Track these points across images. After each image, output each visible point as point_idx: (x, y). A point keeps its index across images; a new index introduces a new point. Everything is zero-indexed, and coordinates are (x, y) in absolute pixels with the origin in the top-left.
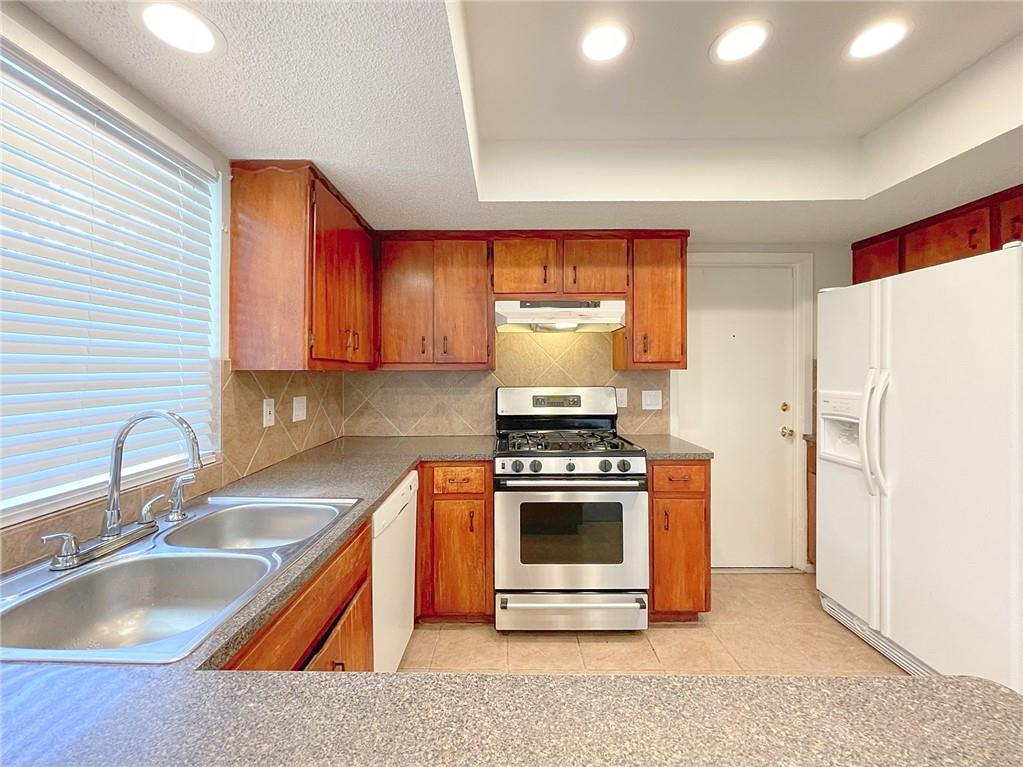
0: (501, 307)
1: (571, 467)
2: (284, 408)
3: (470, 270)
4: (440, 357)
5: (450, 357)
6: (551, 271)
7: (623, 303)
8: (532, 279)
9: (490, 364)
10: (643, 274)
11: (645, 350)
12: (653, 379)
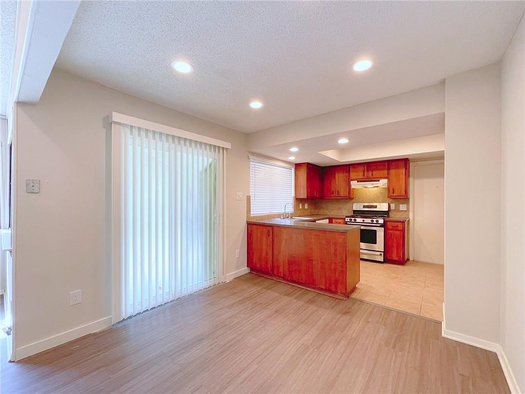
0: (352, 182)
1: (364, 221)
2: (303, 205)
3: (345, 174)
4: (337, 195)
5: (339, 195)
6: (366, 173)
7: (387, 180)
8: (360, 175)
9: (350, 197)
10: (393, 172)
11: (393, 193)
12: (403, 201)
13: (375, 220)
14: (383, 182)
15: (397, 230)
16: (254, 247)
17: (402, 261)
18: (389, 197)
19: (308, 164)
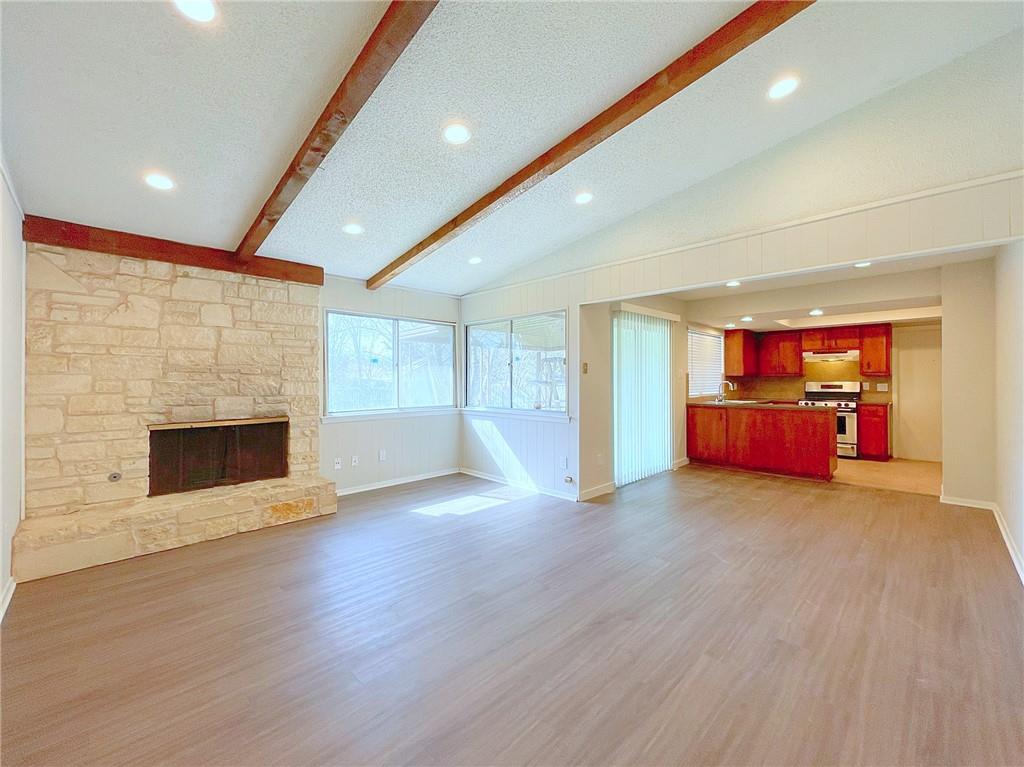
0: (804, 354)
3: (794, 343)
4: (781, 371)
5: (785, 372)
6: (826, 342)
7: (858, 352)
8: (818, 344)
9: (800, 374)
10: (867, 341)
11: (869, 368)
12: (883, 379)
13: (843, 404)
14: (853, 355)
15: (877, 416)
16: (698, 432)
17: (884, 456)
18: (863, 373)
19: (745, 330)
